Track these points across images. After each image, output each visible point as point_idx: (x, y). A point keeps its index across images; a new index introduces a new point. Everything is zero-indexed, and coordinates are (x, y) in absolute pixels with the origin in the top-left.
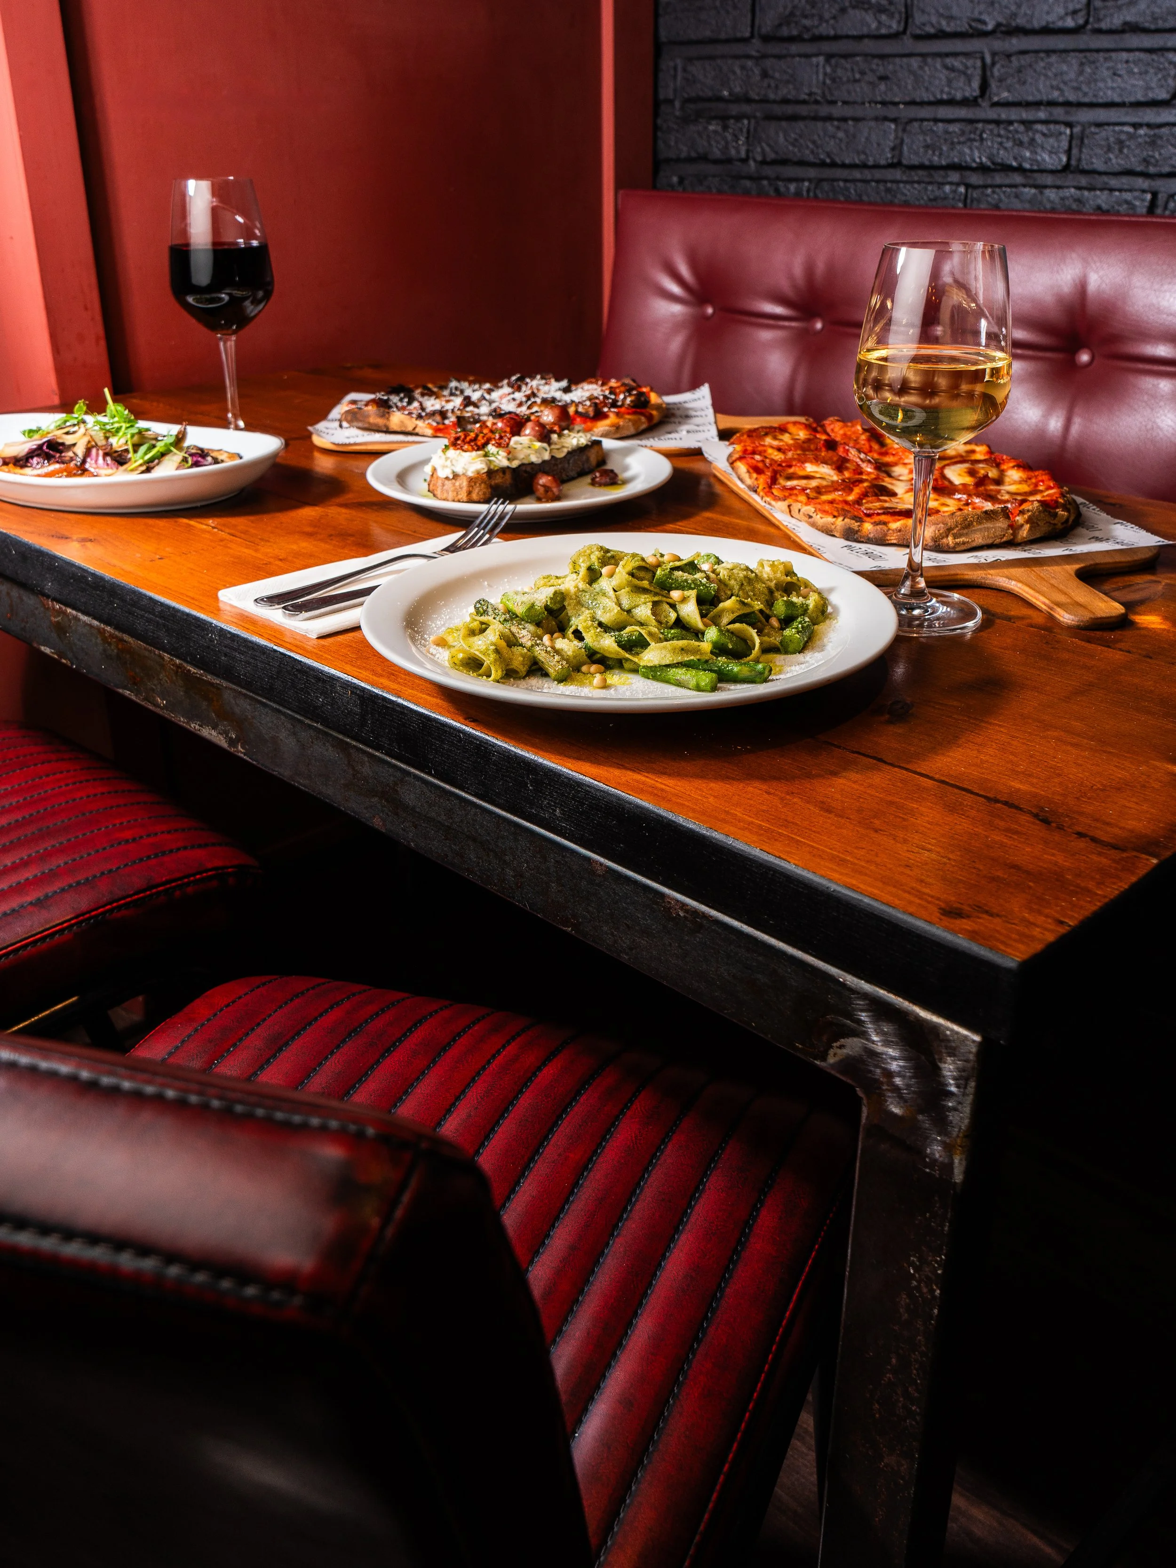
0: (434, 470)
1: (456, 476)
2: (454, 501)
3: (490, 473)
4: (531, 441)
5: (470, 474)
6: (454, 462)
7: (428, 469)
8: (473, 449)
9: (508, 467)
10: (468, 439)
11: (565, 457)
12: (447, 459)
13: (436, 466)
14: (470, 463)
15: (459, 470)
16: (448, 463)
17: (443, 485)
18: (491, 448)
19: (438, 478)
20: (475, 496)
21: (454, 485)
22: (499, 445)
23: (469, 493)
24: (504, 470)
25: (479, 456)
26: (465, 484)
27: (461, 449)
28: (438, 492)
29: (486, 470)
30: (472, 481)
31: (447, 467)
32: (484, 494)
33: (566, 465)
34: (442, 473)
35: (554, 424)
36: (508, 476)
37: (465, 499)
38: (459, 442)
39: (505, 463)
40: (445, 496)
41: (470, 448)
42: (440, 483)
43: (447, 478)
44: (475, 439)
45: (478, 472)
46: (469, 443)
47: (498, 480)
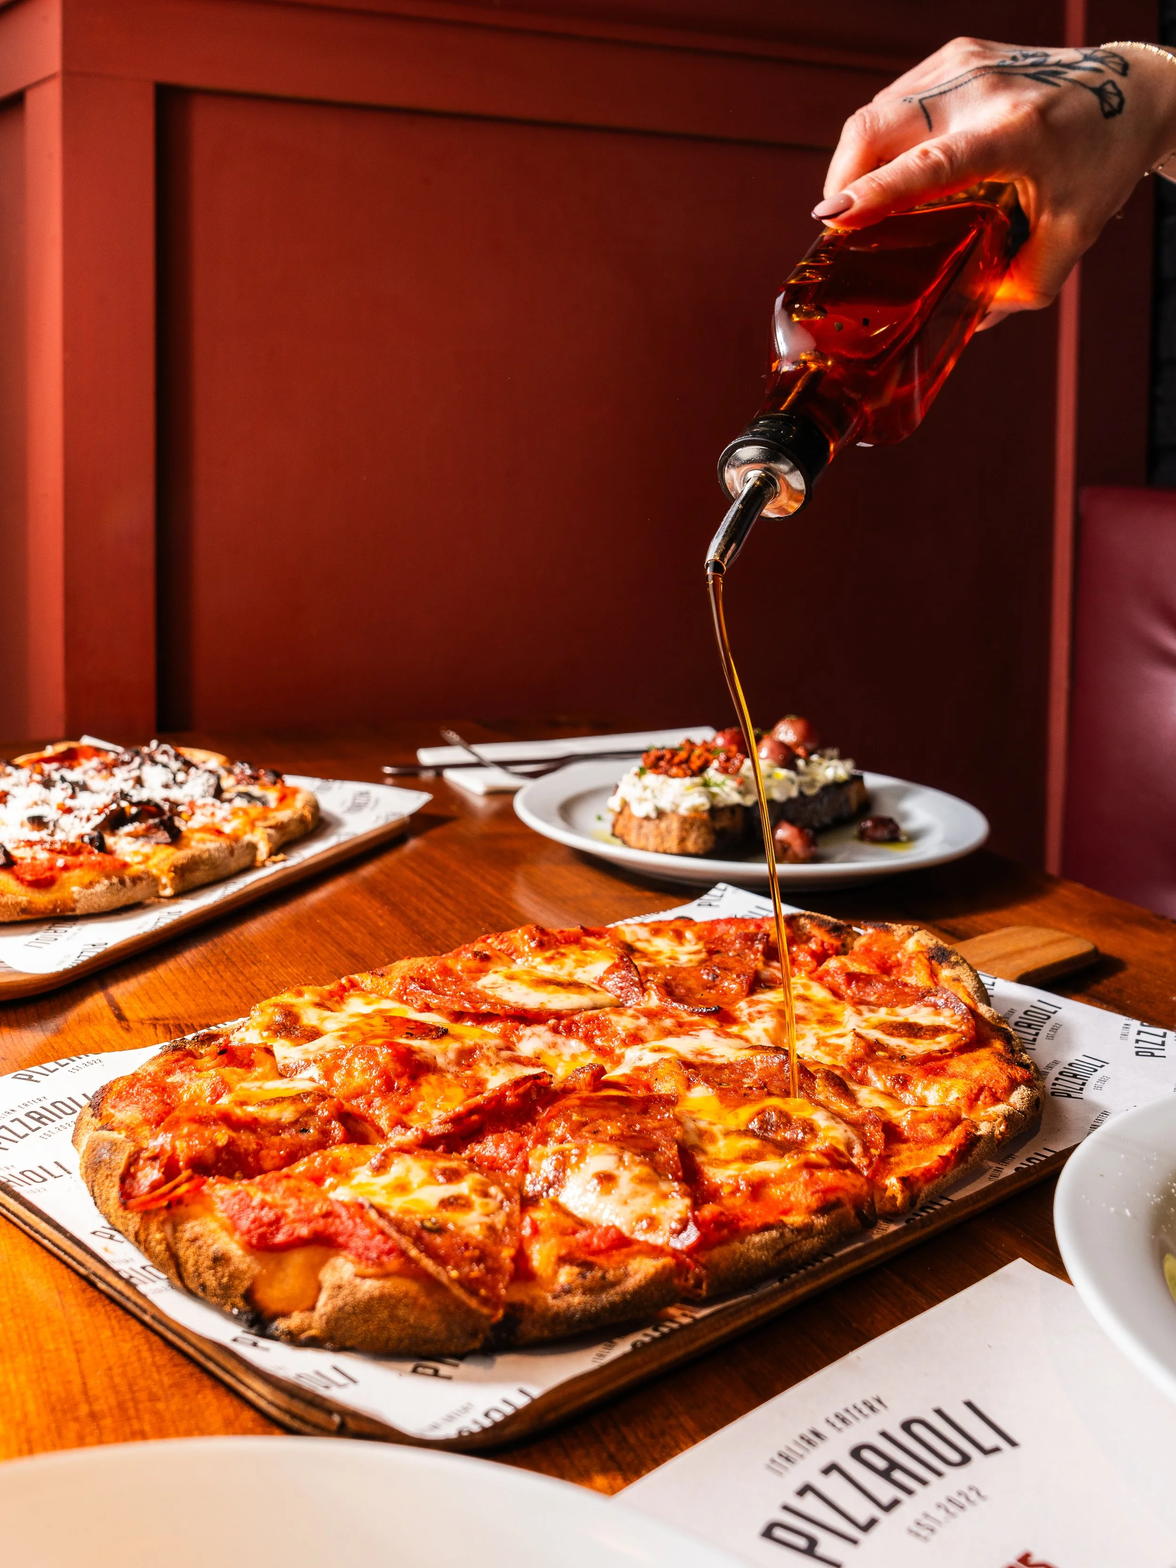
0: (625, 804)
1: (661, 814)
2: (657, 851)
3: (714, 811)
4: (772, 767)
5: (683, 811)
6: (657, 793)
7: (614, 803)
8: (685, 775)
9: (738, 806)
10: (677, 760)
11: (816, 796)
12: (645, 788)
13: (628, 799)
14: (683, 795)
15: (665, 804)
16: (648, 794)
17: (640, 827)
18: (712, 773)
19: (631, 816)
20: (690, 846)
21: (658, 827)
22: (724, 770)
23: (682, 840)
24: (734, 809)
25: (695, 785)
26: (675, 825)
27: (666, 773)
28: (632, 838)
29: (707, 806)
30: (688, 823)
31: (646, 800)
32: (705, 842)
33: (818, 807)
34: (640, 810)
35: (797, 745)
36: (739, 816)
37: (675, 848)
38: (662, 763)
39: (735, 798)
40: (643, 843)
41: (681, 772)
42: (634, 824)
43: (647, 818)
44: (687, 761)
45: (695, 810)
46: (679, 764)
47: (724, 822)
